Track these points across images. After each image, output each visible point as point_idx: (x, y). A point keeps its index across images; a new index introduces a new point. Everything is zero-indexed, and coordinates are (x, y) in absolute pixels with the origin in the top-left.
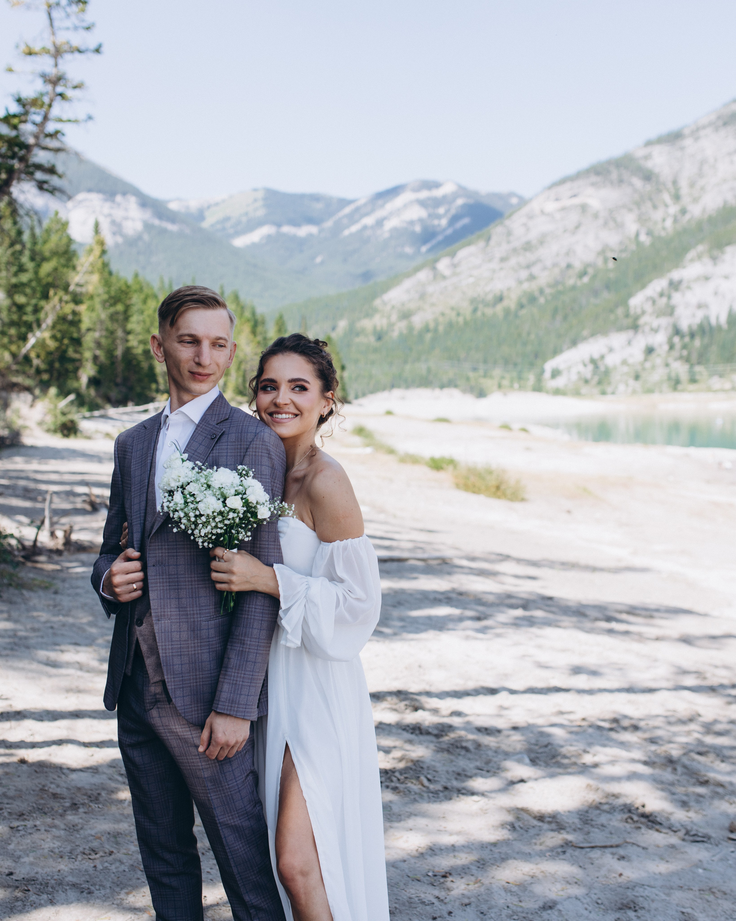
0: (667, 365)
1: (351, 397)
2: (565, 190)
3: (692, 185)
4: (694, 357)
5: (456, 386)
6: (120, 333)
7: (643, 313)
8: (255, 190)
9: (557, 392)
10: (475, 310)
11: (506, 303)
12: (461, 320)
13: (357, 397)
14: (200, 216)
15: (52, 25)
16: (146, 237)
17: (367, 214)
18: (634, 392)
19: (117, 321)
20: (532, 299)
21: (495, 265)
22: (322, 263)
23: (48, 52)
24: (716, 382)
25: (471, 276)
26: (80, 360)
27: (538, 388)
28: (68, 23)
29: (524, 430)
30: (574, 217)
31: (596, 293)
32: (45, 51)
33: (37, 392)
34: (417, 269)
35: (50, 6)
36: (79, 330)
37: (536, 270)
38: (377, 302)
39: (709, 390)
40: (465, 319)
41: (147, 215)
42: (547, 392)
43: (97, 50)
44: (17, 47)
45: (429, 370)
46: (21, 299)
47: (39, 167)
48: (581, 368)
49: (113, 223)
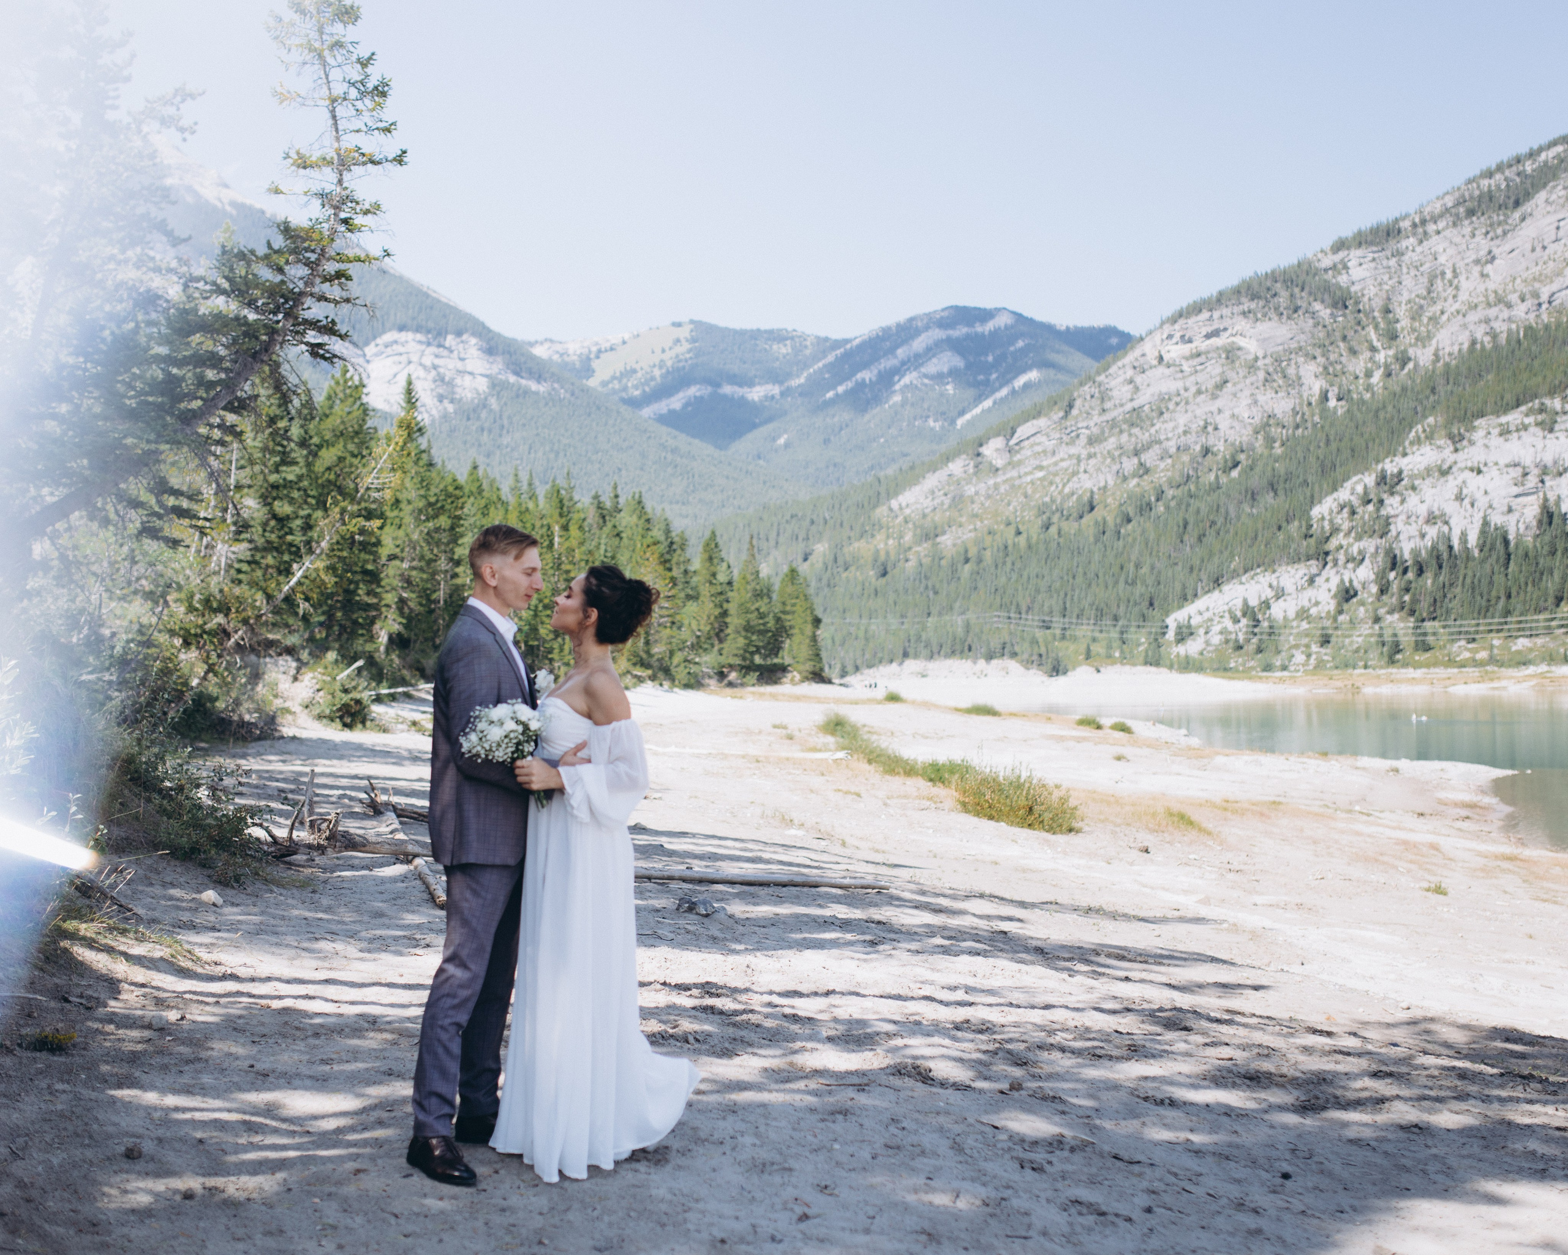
0: (1377, 620)
1: (833, 673)
2: (1197, 325)
3: (1416, 315)
4: (1424, 607)
5: (1014, 655)
6: (443, 564)
7: (1335, 530)
8: (678, 325)
9: (1187, 665)
10: (1047, 527)
11: (1098, 513)
12: (1022, 540)
13: (844, 674)
14: (586, 368)
15: (336, 124)
16: (493, 403)
17: (865, 366)
18: (1320, 665)
19: (438, 543)
20: (1146, 508)
21: (1080, 448)
22: (787, 445)
23: (330, 163)
24: (1461, 649)
25: (1040, 468)
26: (376, 607)
27: (1154, 660)
28: (359, 124)
29: (1123, 728)
30: (1214, 369)
31: (1253, 496)
32: (326, 162)
33: (305, 655)
34: (948, 458)
35: (334, 101)
36: (376, 557)
37: (1149, 458)
38: (881, 511)
39: (1451, 662)
40: (1028, 539)
41: (496, 367)
42: (1171, 667)
43: (400, 160)
44: (287, 156)
45: (968, 627)
46: (283, 508)
47: (314, 324)
48: (1228, 623)
49: (440, 379)
